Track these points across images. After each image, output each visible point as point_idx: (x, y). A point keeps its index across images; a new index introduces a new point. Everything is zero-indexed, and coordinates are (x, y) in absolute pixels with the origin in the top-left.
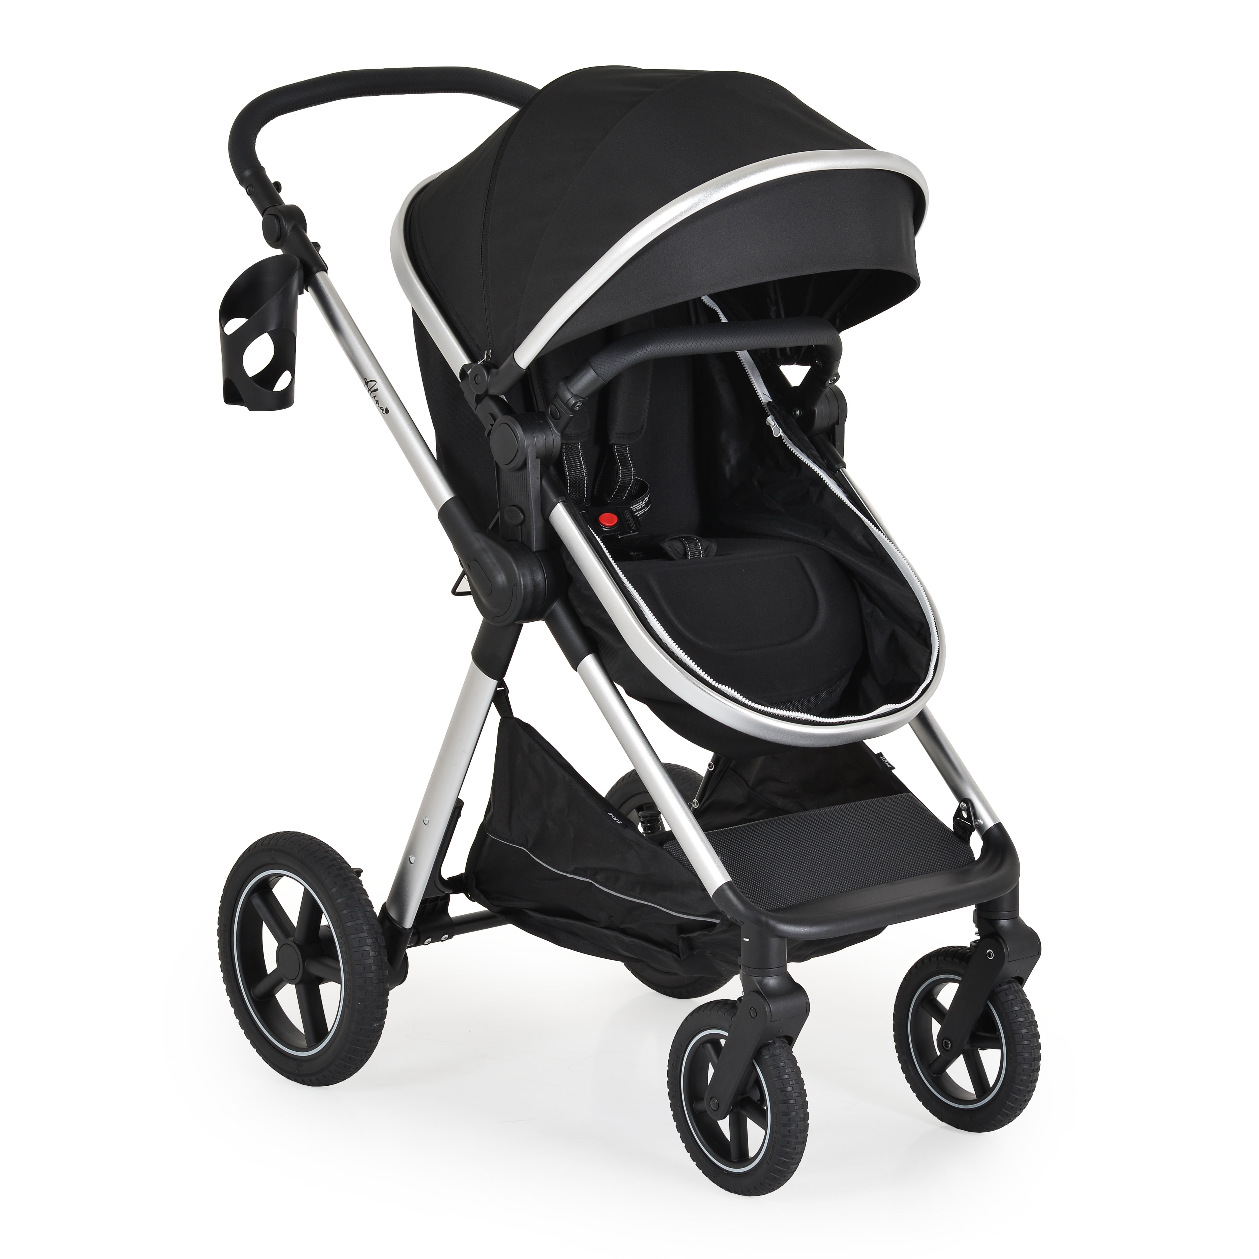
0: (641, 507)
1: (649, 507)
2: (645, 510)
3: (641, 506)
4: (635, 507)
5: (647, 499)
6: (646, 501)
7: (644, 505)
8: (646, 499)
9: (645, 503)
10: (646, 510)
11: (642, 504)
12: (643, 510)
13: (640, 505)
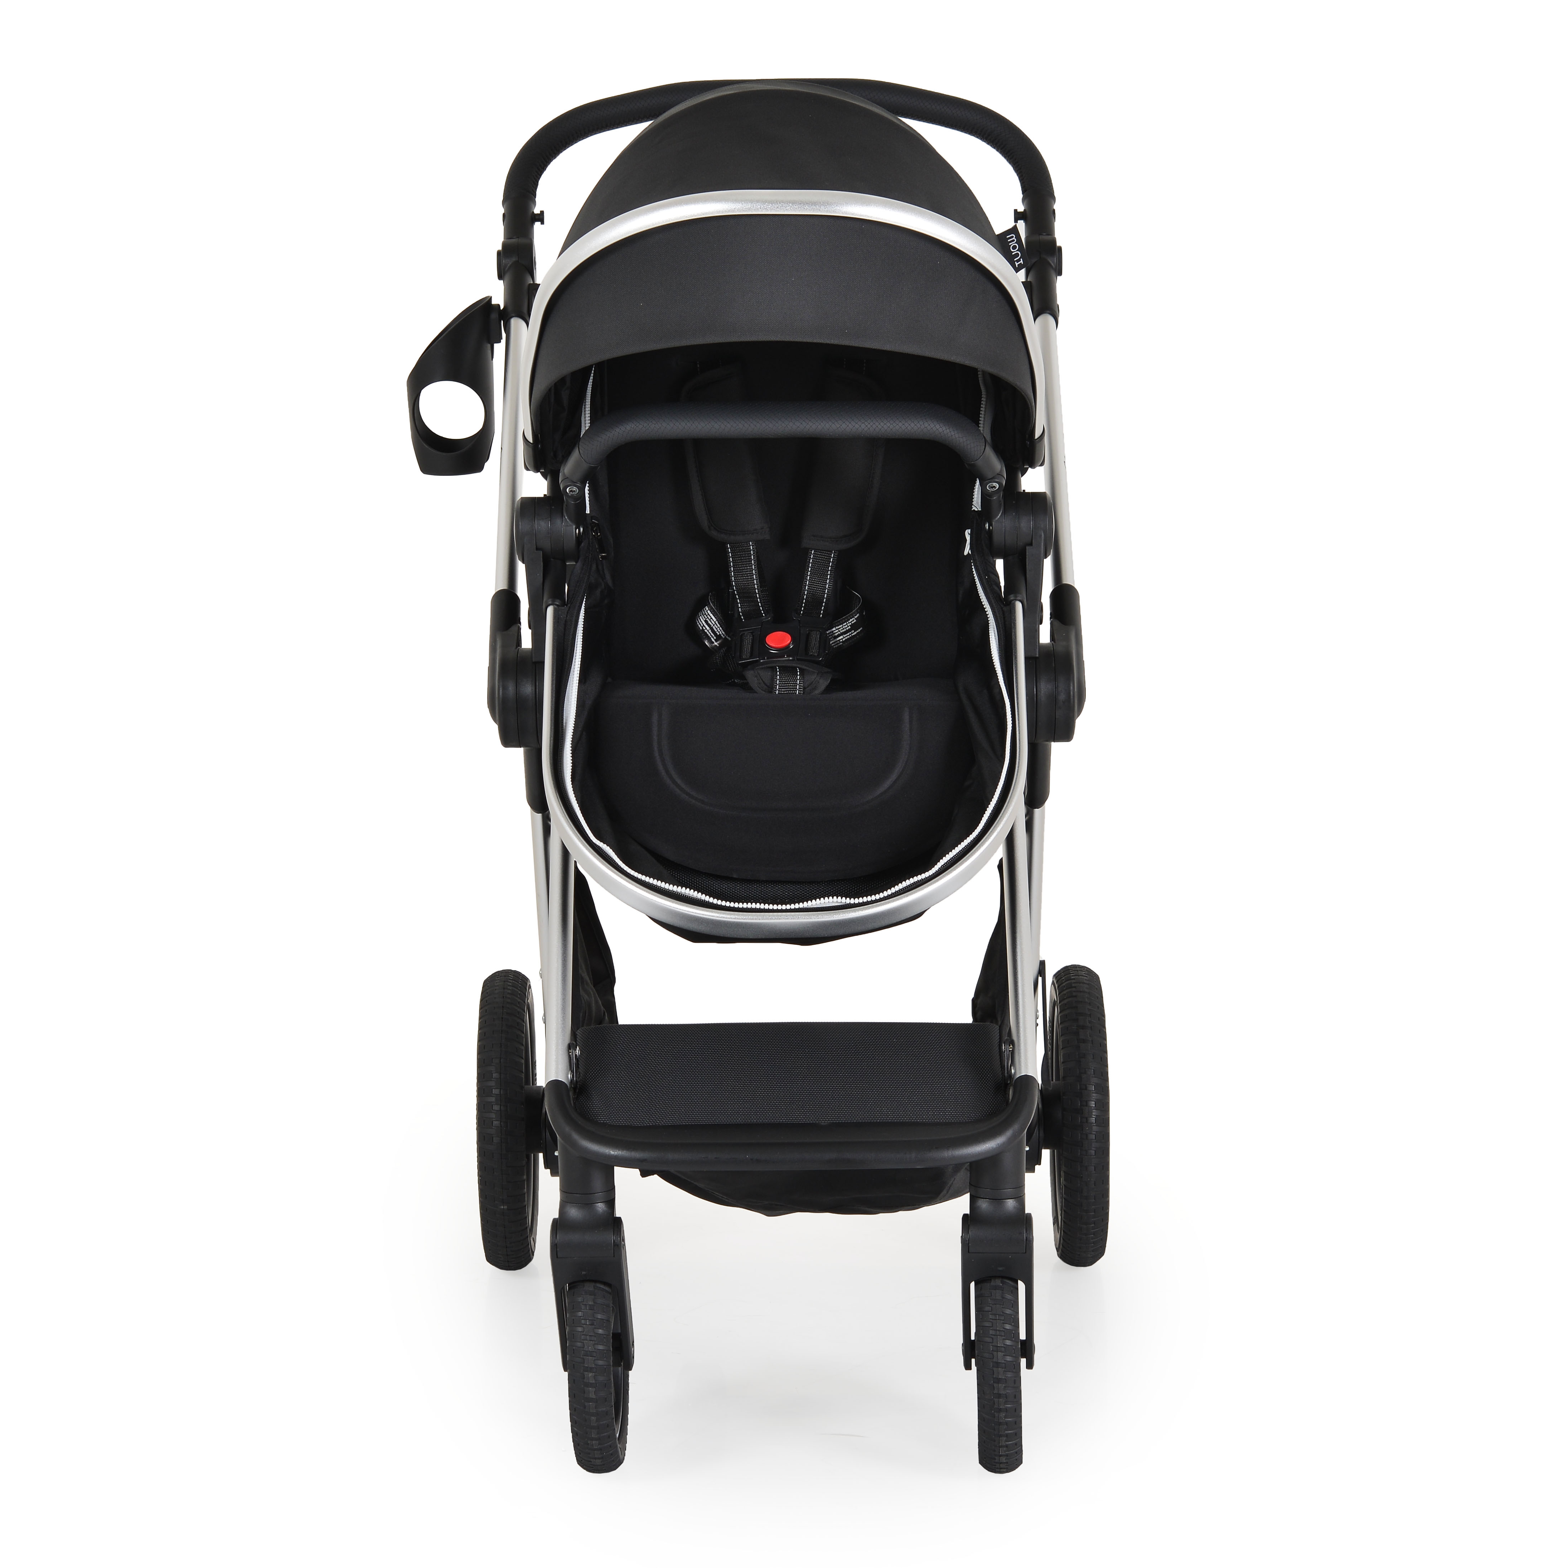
0: (845, 630)
1: (859, 630)
2: (852, 633)
3: (846, 628)
4: (838, 629)
5: (853, 620)
6: (853, 622)
7: (850, 627)
8: (851, 620)
9: (850, 625)
10: (854, 634)
11: (846, 626)
12: (848, 634)
13: (844, 627)
